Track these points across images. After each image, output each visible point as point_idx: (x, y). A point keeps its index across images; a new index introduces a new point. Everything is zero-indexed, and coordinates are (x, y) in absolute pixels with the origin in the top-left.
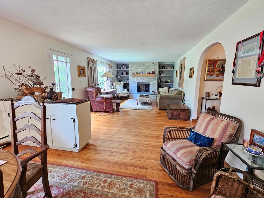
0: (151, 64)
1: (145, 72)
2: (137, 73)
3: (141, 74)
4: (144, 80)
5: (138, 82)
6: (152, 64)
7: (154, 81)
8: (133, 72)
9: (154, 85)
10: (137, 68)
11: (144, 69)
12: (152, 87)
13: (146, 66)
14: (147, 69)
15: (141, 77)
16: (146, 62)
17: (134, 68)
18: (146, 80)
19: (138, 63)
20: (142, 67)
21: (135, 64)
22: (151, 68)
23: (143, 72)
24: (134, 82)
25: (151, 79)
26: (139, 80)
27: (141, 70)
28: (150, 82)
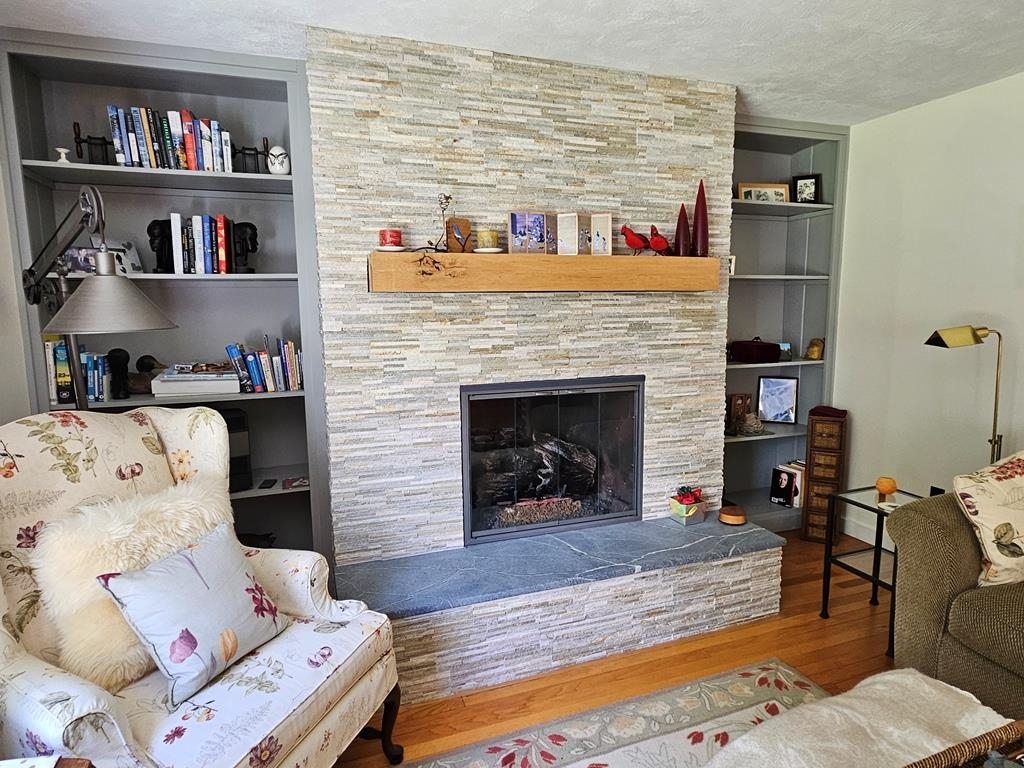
0: (652, 112)
1: (585, 222)
2: (460, 237)
3: (523, 259)
4: (565, 342)
5: (474, 373)
6: (668, 113)
7: (686, 351)
8: (394, 219)
9: (691, 404)
10: (450, 152)
11: (568, 180)
12: (671, 432)
13: (584, 134)
14: (608, 170)
15: (517, 294)
16: (585, 73)
17: (404, 150)
18: (598, 345)
19: (458, 59)
20: (529, 143)
21: (412, 69)
22: (653, 159)
23: (552, 220)
24: (418, 383)
25: (651, 320)
26: (499, 342)
27: (522, 189)
28: (644, 361)
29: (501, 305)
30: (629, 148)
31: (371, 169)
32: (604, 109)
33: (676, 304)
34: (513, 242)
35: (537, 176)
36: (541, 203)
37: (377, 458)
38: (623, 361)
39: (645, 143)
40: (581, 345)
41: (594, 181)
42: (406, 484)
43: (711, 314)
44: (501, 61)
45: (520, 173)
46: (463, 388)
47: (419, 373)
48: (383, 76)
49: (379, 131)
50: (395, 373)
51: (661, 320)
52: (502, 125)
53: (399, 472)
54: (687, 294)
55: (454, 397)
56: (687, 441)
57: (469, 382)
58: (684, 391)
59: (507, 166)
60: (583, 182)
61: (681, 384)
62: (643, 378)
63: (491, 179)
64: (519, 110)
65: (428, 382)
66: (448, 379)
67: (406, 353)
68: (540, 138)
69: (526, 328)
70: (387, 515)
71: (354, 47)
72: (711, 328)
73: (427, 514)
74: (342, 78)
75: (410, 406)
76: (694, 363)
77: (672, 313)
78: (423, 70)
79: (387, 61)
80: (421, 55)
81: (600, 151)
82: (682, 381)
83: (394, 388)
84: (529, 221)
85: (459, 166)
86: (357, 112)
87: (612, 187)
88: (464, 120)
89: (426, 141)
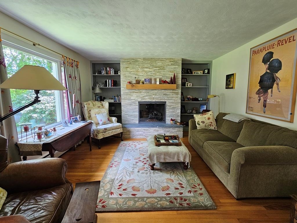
0: (167, 63)
1: (155, 80)
2: (138, 82)
3: (147, 85)
4: (153, 96)
6: (170, 63)
7: (173, 98)
8: (130, 80)
9: (174, 106)
10: (137, 71)
11: (154, 74)
13: (156, 67)
14: (160, 72)
15: (146, 89)
16: (157, 59)
17: (131, 71)
18: (158, 97)
19: (138, 59)
20: (148, 69)
21: (132, 62)
22: (167, 70)
23: (151, 79)
24: (133, 101)
25: (167, 93)
26: (144, 96)
27: (147, 75)
28: (166, 99)
29: (144, 91)
30: (163, 69)
31: (127, 74)
32: (159, 64)
33: (171, 91)
34: (145, 83)
35: (149, 74)
36: (150, 77)
37: (127, 110)
38: (163, 99)
39: (166, 68)
40: (156, 97)
41: (158, 74)
42: (131, 114)
43: (178, 93)
44: (144, 59)
45: (147, 73)
48: (129, 63)
49: (128, 69)
50: (130, 99)
51: (169, 93)
52: (144, 67)
53: (130, 112)
54: (173, 90)
55: (137, 103)
56: (173, 112)
57: (140, 101)
59: (145, 72)
60: (156, 74)
61: (173, 103)
62: (166, 102)
63: (143, 74)
64: (147, 65)
67: (131, 97)
68: (150, 68)
69: (148, 94)
70: (128, 118)
71: (126, 60)
72: (178, 95)
73: (133, 118)
74: (124, 64)
75: (132, 104)
76: (174, 100)
77: (171, 92)
78: (134, 61)
79: (130, 61)
80: (134, 60)
81: (159, 70)
82: (172, 103)
83: (130, 101)
84: (147, 80)
85: (138, 73)
86: (126, 67)
87: (161, 74)
88: (139, 67)
89: (134, 70)
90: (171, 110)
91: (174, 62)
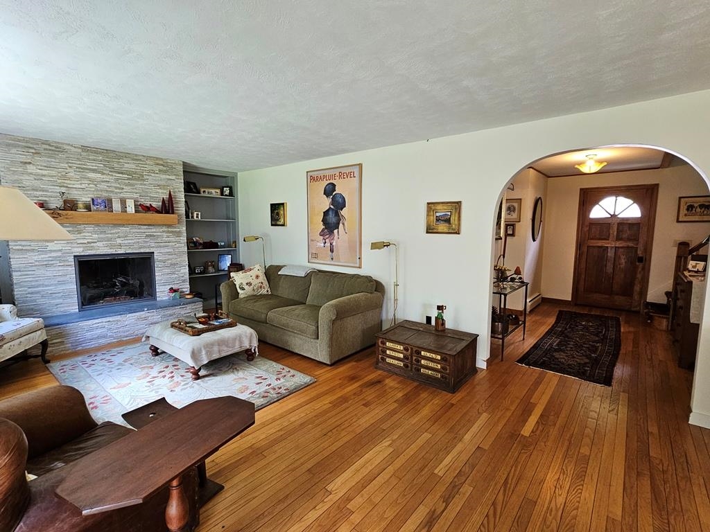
0: (149, 168)
1: (123, 202)
2: (71, 205)
3: (98, 214)
4: (119, 241)
5: (79, 251)
6: (156, 168)
7: (170, 244)
8: (40, 198)
9: (174, 261)
10: (64, 177)
11: (116, 188)
12: (167, 270)
13: (122, 173)
14: (133, 185)
15: (98, 225)
16: (121, 154)
17: (44, 176)
18: (133, 241)
19: (66, 147)
20: (99, 175)
21: (45, 149)
22: (151, 182)
23: (110, 201)
24: (54, 254)
25: (155, 234)
26: (90, 240)
27: (97, 190)
28: (153, 247)
29: (90, 228)
30: (141, 178)
31: (29, 181)
32: (130, 166)
33: (165, 229)
34: (93, 207)
35: (103, 186)
36: (105, 194)
37: (37, 281)
38: (144, 247)
39: (148, 177)
40: (126, 242)
41: (127, 188)
42: (51, 290)
43: (180, 232)
44: (85, 148)
45: (96, 185)
46: (75, 256)
47: (55, 251)
48: (33, 151)
49: (31, 168)
50: (43, 251)
51: (159, 234)
52: (87, 169)
53: (46, 286)
54: (169, 226)
55: (72, 259)
56: (174, 273)
57: (76, 254)
58: (170, 257)
59: (90, 182)
60: (123, 189)
62: (153, 253)
63: (83, 186)
64: (94, 165)
65: (59, 254)
66: (68, 253)
67: (47, 244)
68: (103, 174)
69: (103, 236)
71: (19, 141)
72: (180, 236)
74: (14, 151)
75: (51, 263)
76: (173, 247)
77: (163, 232)
78: (50, 150)
79: (35, 146)
80: (49, 145)
81: (128, 179)
82: (169, 254)
83: (43, 256)
84: (99, 201)
85: (69, 182)
86: (21, 162)
87: (135, 190)
88: (70, 167)
89: (53, 173)
90: (167, 271)
91: (165, 165)
